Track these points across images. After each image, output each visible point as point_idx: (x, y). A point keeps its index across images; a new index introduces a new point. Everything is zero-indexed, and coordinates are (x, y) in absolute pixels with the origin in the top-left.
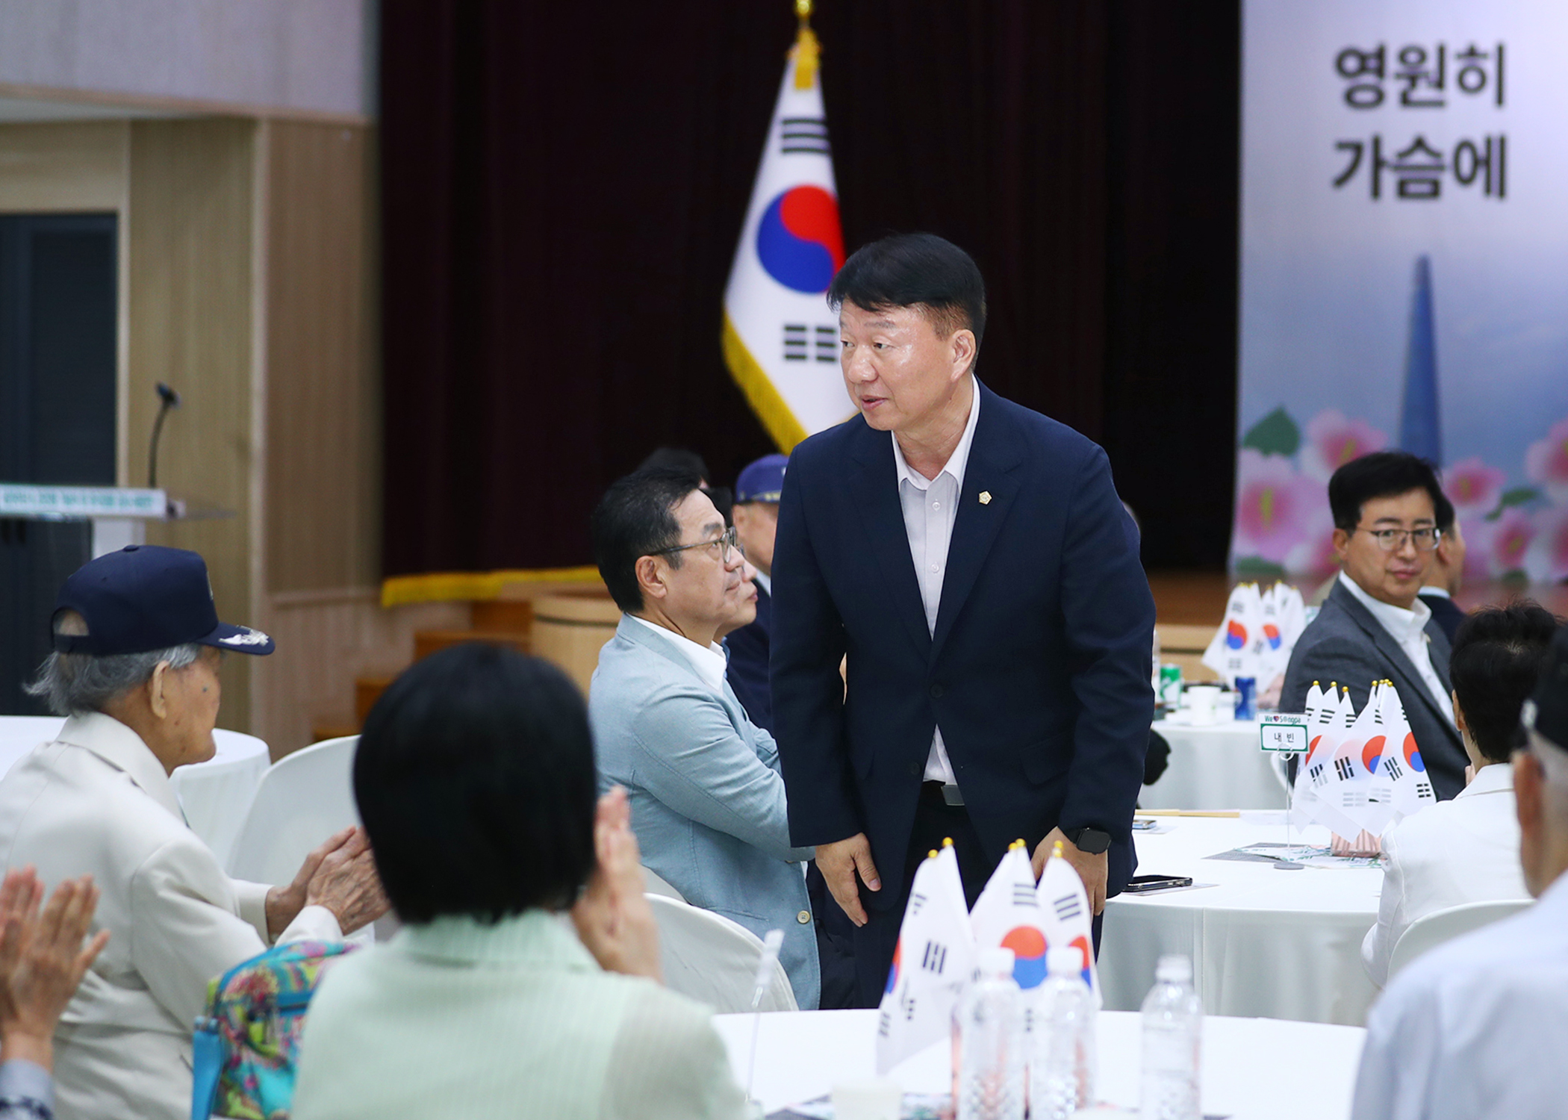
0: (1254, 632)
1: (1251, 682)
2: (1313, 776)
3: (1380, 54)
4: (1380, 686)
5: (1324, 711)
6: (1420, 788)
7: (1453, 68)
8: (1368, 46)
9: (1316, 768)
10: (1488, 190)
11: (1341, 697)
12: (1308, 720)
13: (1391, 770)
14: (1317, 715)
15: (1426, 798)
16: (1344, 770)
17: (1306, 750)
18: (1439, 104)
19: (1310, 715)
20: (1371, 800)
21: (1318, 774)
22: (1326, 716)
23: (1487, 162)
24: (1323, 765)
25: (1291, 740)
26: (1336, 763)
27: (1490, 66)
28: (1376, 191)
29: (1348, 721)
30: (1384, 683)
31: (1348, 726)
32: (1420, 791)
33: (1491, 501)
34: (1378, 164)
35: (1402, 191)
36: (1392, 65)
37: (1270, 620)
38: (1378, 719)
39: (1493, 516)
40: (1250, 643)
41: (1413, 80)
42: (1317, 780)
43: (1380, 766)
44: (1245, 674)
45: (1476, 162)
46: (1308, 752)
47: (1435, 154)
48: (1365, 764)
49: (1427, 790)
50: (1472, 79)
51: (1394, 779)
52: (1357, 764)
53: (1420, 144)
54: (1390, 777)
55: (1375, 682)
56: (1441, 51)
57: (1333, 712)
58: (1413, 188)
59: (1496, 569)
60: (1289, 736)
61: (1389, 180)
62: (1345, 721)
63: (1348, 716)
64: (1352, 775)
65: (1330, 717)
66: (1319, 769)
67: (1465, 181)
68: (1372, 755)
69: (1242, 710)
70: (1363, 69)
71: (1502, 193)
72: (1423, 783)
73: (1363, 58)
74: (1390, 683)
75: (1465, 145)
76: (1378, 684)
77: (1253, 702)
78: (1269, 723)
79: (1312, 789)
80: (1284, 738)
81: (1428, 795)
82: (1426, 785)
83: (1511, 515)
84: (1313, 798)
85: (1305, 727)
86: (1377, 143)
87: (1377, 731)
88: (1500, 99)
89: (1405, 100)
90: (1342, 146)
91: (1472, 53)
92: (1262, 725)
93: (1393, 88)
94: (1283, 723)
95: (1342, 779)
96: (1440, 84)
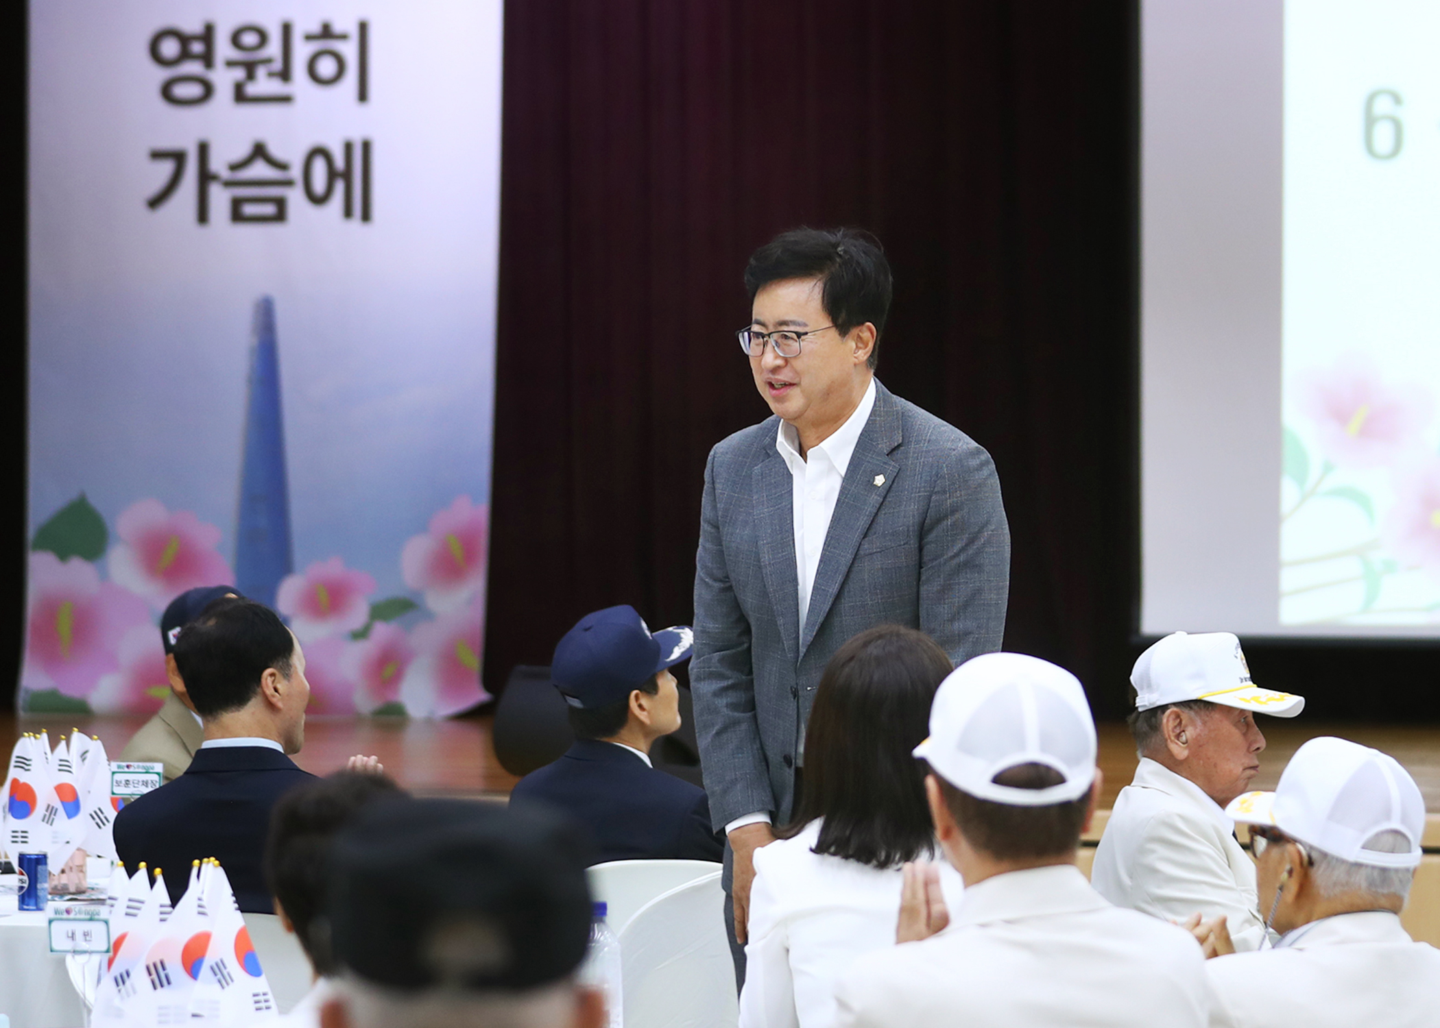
0: (45, 795)
1: (41, 860)
2: (118, 985)
3: (208, 34)
4: (204, 866)
5: (130, 900)
6: (257, 998)
7: (302, 52)
8: (192, 26)
9: (121, 976)
10: (348, 213)
11: (152, 881)
12: (111, 912)
13: (219, 976)
14: (121, 906)
15: (264, 1012)
16: (158, 976)
17: (108, 951)
18: (285, 99)
19: (112, 906)
20: (194, 1016)
21: (124, 982)
22: (133, 908)
23: (347, 175)
24: (130, 971)
25: (88, 938)
26: (148, 968)
27: (349, 50)
28: (203, 216)
29: (162, 913)
30: (208, 862)
31: (162, 920)
32: (256, 1002)
33: (358, 615)
34: (206, 177)
35: (237, 216)
36: (223, 49)
37: (65, 778)
38: (201, 910)
39: (361, 634)
40: (40, 810)
41: (250, 68)
42: (123, 991)
43: (205, 971)
44: (32, 849)
45: (332, 175)
46: (111, 954)
47: (282, 166)
48: (186, 970)
49: (266, 1001)
50: (326, 67)
51: (223, 988)
52: (175, 968)
53: (259, 151)
54: (218, 985)
55: (196, 862)
56: (287, 29)
57: (142, 902)
58: (249, 209)
59: (364, 702)
60: (86, 934)
61: (220, 198)
62: (158, 912)
63: (162, 906)
64: (169, 983)
65: (138, 909)
66: (125, 976)
67: (318, 200)
68: (193, 958)
69: (29, 898)
70: (185, 55)
71: (366, 216)
72: (261, 991)
73: (184, 40)
74: (217, 862)
75: (319, 151)
76: (201, 863)
77: (44, 886)
78: (58, 916)
79: (117, 1001)
80: (79, 936)
81: (268, 1008)
82: (264, 994)
83: (382, 631)
84: (119, 1014)
85: (106, 922)
86: (203, 149)
87: (200, 926)
88: (363, 96)
89: (240, 96)
90: (157, 155)
91: (326, 32)
92: (50, 922)
93: (224, 79)
94: (78, 916)
95: (155, 988)
96: (285, 74)
